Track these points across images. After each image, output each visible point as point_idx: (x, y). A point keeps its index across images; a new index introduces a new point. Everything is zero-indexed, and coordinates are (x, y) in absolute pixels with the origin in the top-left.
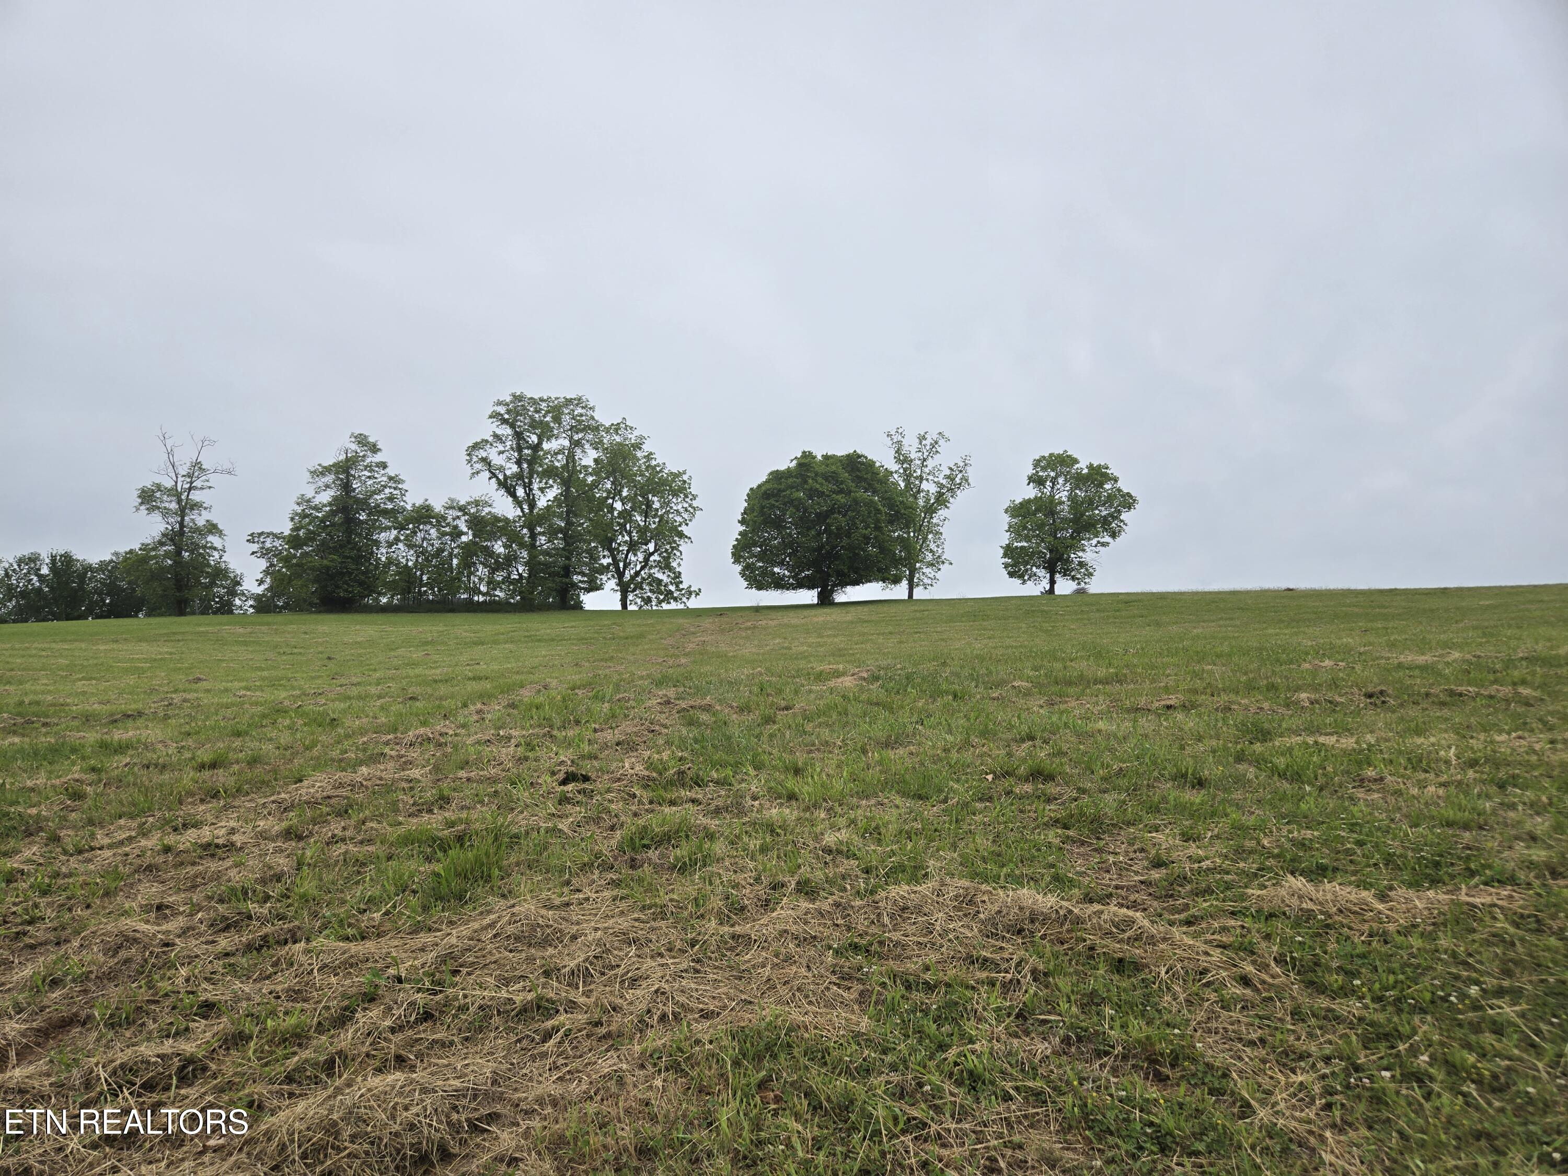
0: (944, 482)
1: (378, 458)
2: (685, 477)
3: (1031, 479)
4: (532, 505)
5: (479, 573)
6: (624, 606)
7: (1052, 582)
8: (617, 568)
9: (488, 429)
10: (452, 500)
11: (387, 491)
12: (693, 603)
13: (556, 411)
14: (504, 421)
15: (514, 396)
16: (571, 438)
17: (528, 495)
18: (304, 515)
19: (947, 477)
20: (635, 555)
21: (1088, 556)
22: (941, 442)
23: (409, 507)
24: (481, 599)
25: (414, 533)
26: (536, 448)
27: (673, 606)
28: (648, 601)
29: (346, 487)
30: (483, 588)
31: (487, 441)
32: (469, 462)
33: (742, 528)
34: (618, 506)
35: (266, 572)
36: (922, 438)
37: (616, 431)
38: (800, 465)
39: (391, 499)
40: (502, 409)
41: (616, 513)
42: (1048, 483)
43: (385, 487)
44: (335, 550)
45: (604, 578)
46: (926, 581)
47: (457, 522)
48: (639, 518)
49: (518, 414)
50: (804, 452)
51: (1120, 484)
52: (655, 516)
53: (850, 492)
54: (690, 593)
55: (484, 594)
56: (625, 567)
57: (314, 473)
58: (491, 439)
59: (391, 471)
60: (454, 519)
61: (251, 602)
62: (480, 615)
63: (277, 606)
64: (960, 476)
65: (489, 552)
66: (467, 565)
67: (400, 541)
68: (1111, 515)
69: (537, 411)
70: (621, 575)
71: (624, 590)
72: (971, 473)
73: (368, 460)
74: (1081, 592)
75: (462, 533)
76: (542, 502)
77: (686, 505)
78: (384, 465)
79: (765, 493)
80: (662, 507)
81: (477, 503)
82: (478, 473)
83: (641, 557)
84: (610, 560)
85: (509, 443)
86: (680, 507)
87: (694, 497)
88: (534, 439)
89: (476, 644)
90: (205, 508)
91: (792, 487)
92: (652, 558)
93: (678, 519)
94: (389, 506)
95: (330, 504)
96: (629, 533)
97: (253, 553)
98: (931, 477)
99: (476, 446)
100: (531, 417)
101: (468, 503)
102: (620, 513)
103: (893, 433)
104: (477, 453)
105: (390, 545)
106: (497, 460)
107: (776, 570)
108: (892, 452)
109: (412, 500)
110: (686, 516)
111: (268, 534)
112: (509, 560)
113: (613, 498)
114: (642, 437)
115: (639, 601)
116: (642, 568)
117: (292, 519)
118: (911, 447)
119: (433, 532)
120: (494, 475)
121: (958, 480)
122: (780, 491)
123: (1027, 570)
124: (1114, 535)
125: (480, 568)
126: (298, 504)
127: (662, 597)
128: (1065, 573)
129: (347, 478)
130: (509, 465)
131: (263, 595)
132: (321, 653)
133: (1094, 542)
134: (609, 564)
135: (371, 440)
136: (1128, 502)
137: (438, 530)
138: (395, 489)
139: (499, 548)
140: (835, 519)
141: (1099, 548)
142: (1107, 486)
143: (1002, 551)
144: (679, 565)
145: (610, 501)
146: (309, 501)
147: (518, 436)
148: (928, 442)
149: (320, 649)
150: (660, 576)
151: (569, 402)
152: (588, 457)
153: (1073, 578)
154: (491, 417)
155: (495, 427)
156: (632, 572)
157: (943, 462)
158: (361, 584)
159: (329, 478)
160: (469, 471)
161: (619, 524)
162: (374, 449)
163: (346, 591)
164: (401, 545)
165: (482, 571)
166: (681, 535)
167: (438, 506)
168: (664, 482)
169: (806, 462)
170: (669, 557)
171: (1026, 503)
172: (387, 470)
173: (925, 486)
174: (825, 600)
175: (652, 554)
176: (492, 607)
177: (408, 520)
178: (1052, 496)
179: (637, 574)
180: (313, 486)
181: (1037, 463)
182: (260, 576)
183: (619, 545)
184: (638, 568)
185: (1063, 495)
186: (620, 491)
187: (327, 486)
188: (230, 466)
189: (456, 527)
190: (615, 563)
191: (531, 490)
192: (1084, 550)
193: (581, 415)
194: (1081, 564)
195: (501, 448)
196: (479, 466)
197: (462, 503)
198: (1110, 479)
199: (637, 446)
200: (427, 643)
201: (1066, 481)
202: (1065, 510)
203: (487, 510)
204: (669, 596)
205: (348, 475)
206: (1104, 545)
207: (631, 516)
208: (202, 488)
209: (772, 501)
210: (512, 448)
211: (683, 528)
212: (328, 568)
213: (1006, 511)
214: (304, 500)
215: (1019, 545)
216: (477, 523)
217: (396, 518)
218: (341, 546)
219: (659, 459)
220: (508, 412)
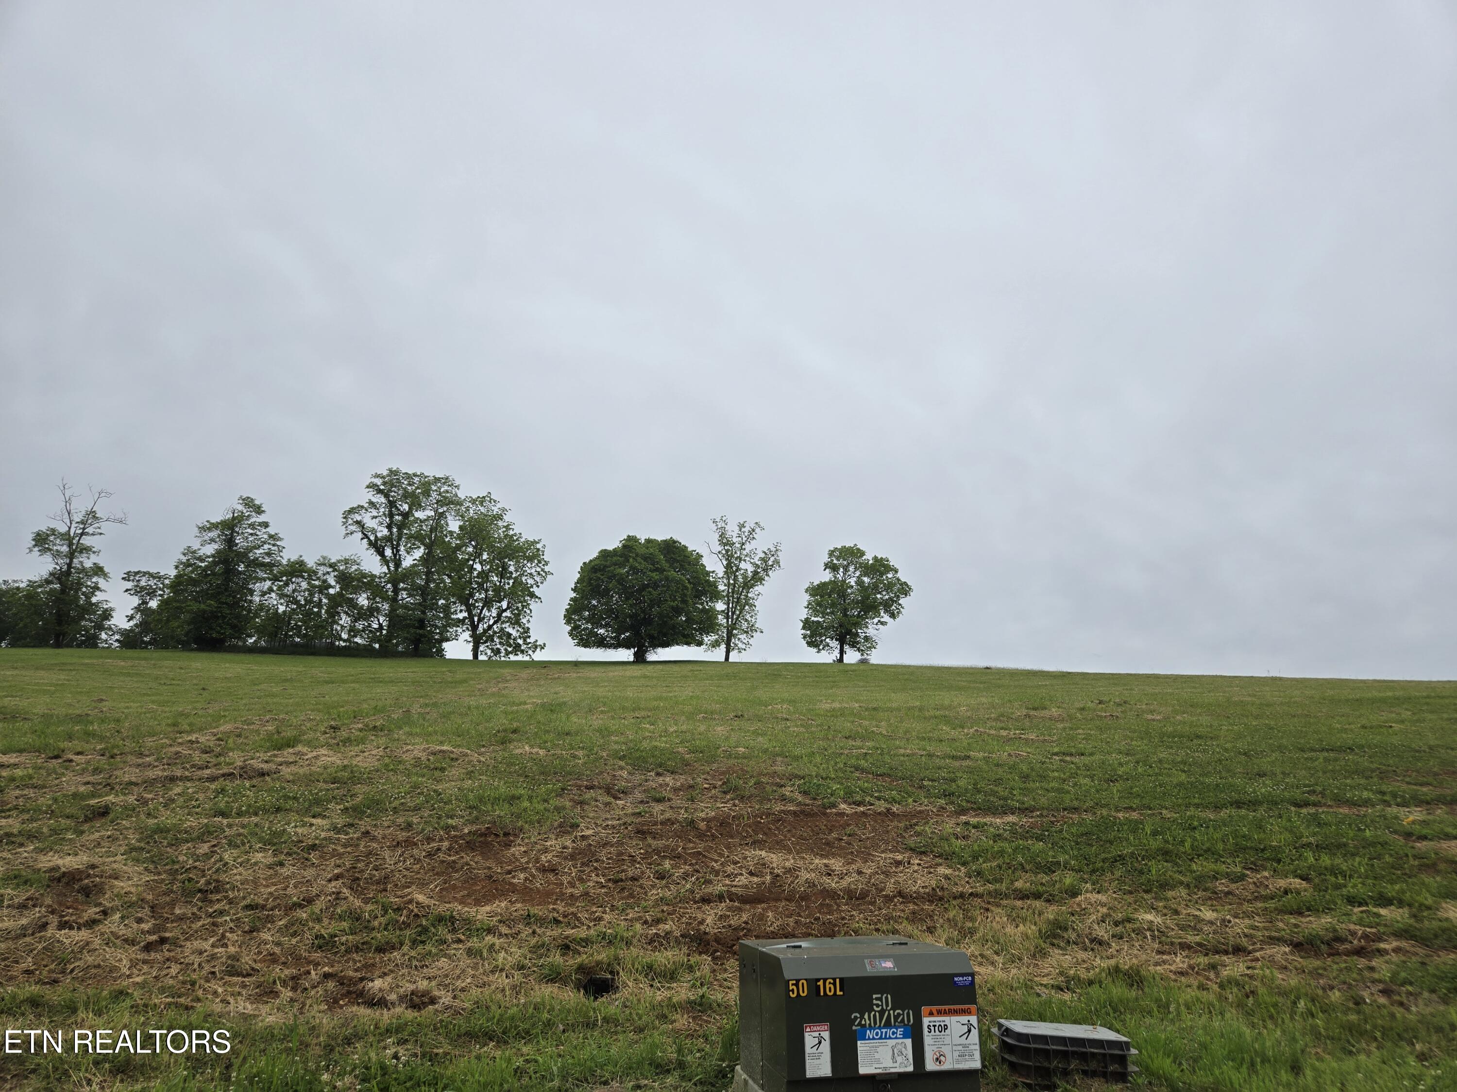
0: (759, 563)
1: (262, 518)
2: (539, 546)
3: (827, 566)
4: (398, 564)
5: (341, 622)
6: (475, 656)
7: (842, 652)
8: (472, 622)
9: (365, 496)
10: (324, 558)
11: (266, 546)
12: (538, 656)
13: (426, 486)
14: (380, 491)
15: (391, 471)
16: (436, 511)
17: (395, 555)
18: (188, 564)
19: (762, 559)
20: (489, 611)
21: (871, 631)
22: (758, 530)
23: (284, 562)
24: (343, 644)
25: (287, 584)
26: (406, 515)
27: (520, 657)
28: (497, 652)
29: (230, 542)
30: (345, 636)
31: (362, 507)
32: (344, 523)
33: (573, 595)
34: (478, 567)
35: (137, 609)
36: (741, 526)
37: (481, 503)
38: (625, 546)
39: (269, 554)
40: (379, 481)
41: (475, 573)
42: (841, 570)
43: (264, 543)
44: (213, 597)
45: (460, 630)
46: (740, 645)
47: (327, 576)
48: (495, 579)
49: (393, 486)
50: (629, 536)
51: (899, 575)
52: (510, 578)
53: (664, 570)
54: (536, 647)
55: (344, 641)
56: (479, 621)
57: (202, 529)
58: (366, 505)
59: (271, 530)
60: (324, 575)
61: (117, 637)
62: (338, 659)
63: (143, 642)
64: (772, 559)
65: (352, 604)
66: (333, 614)
67: (273, 591)
68: (891, 599)
69: (410, 485)
70: (474, 628)
71: (477, 641)
72: (781, 557)
73: (252, 520)
74: (863, 662)
75: (331, 587)
76: (408, 561)
77: (539, 569)
78: (266, 525)
79: (593, 568)
80: (516, 571)
81: (346, 561)
82: (352, 533)
83: (494, 613)
84: (466, 614)
85: (382, 510)
86: (533, 571)
87: (547, 563)
88: (406, 507)
89: (327, 682)
90: (94, 552)
91: (615, 564)
92: (504, 614)
93: (531, 581)
94: (267, 560)
95: (213, 556)
96: (487, 591)
97: (127, 590)
98: (747, 559)
99: (352, 511)
100: (405, 489)
101: (339, 561)
102: (479, 573)
103: (718, 520)
104: (353, 516)
105: (263, 594)
106: (370, 523)
107: (601, 631)
108: (717, 536)
109: (288, 556)
110: (538, 579)
111: (145, 574)
112: (372, 612)
113: (474, 560)
114: (504, 510)
115: (489, 652)
116: (495, 623)
117: (177, 567)
118: (732, 531)
119: (304, 585)
120: (366, 536)
121: (770, 563)
122: (606, 566)
123: (822, 641)
124: (893, 616)
125: (343, 616)
126: (184, 554)
127: (510, 649)
128: (853, 645)
129: (232, 534)
130: (380, 528)
131: (131, 631)
132: (197, 685)
133: (876, 620)
134: (465, 618)
135: (257, 502)
136: (905, 589)
137: (309, 583)
138: (274, 545)
139: (363, 600)
140: (650, 592)
141: (880, 626)
142: (890, 575)
143: (802, 624)
144: (529, 621)
145: (471, 562)
146: (194, 552)
147: (392, 504)
148: (746, 529)
149: (195, 682)
150: (510, 630)
151: (437, 480)
152: (454, 525)
153: (859, 650)
154: (368, 487)
155: (371, 496)
156: (485, 626)
157: (759, 546)
158: (233, 627)
159: (214, 534)
160: (343, 531)
161: (477, 583)
162: (259, 510)
163: (219, 632)
164: (273, 595)
165: (345, 620)
166: (532, 595)
167: (311, 563)
168: (519, 549)
169: (630, 543)
170: (519, 615)
171: (823, 585)
172: (268, 530)
173: (743, 565)
174: (640, 658)
175: (505, 610)
176: (352, 652)
177: (283, 574)
178: (844, 581)
179: (490, 627)
180: (200, 540)
181: (831, 553)
182: (131, 612)
183: (476, 601)
184: (491, 622)
185: (852, 581)
186: (481, 554)
187: (212, 540)
188: (122, 516)
189: (325, 581)
190: (471, 616)
191: (398, 551)
192: (867, 627)
193: (447, 492)
194: (867, 639)
195: (375, 513)
196: (353, 528)
197: (333, 561)
198: (892, 570)
199: (499, 517)
200: (286, 680)
201: (856, 569)
202: (853, 592)
203: (354, 567)
204: (517, 649)
205: (233, 531)
206: (883, 623)
207: (487, 576)
208: (93, 534)
209: (598, 575)
210: (384, 514)
211: (535, 589)
212: (204, 611)
213: (807, 591)
214: (189, 551)
215: (816, 619)
216: (344, 579)
217: (271, 571)
218: (219, 593)
219: (516, 530)
220: (384, 484)
